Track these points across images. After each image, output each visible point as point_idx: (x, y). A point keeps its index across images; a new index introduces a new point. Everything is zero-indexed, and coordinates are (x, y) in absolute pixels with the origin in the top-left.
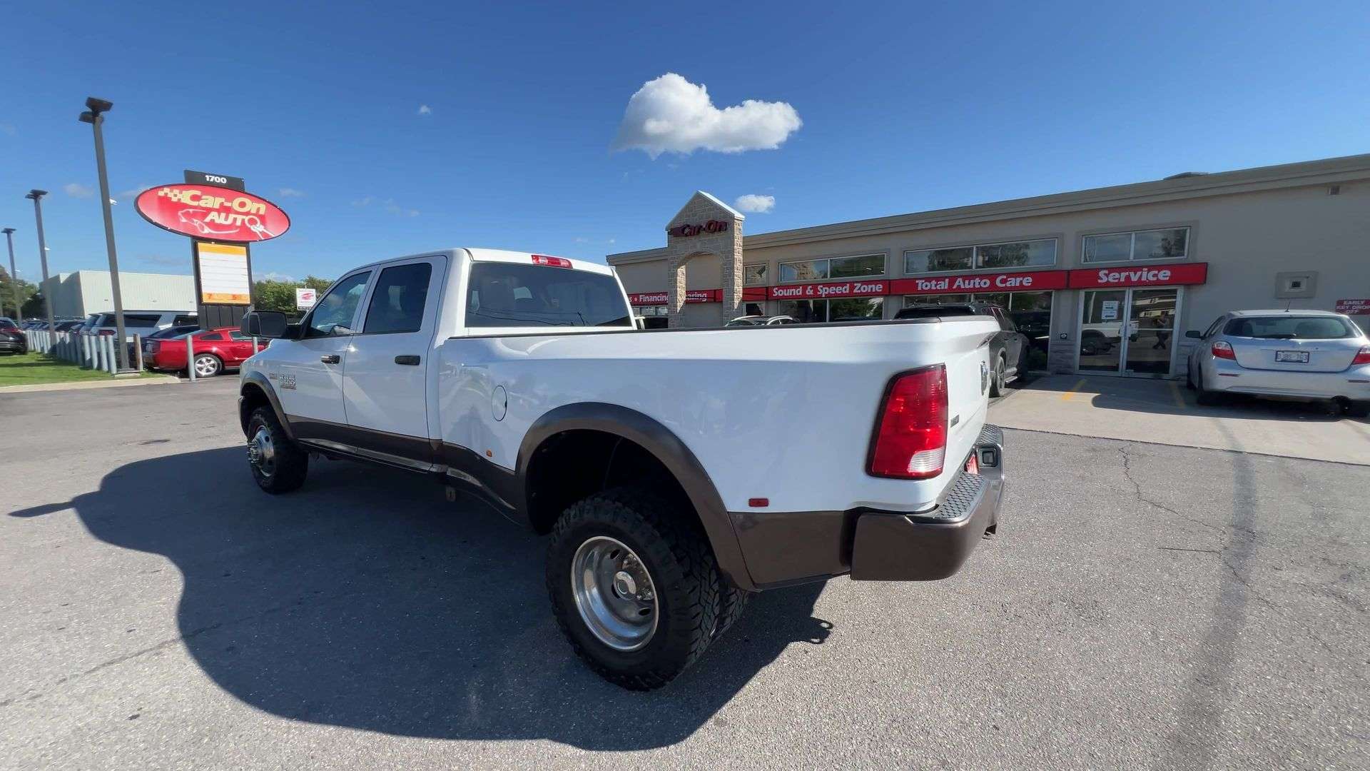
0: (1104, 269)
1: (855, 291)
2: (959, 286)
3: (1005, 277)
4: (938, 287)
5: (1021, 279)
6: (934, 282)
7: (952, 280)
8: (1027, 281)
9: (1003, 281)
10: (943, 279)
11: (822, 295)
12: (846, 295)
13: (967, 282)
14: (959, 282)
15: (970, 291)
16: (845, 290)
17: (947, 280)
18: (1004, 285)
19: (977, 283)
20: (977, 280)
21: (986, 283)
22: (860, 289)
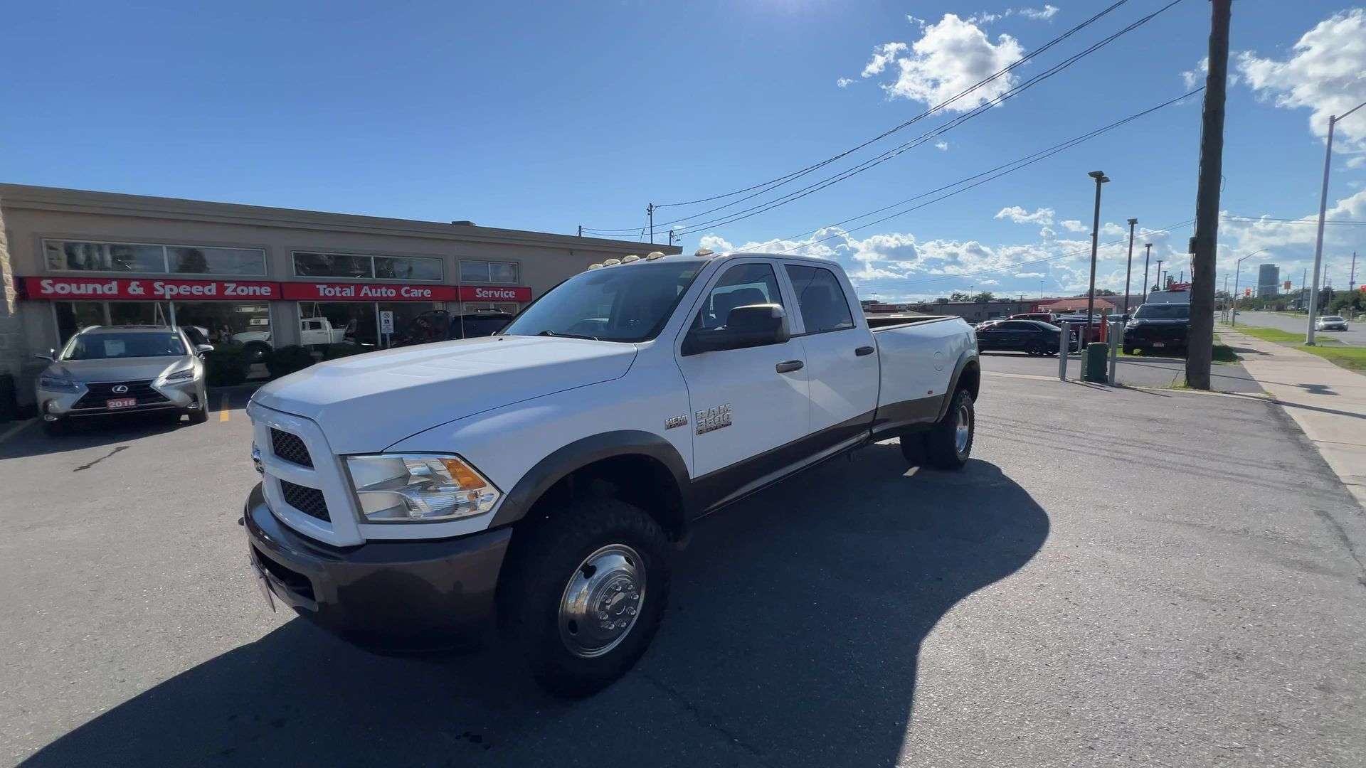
0: (480, 287)
1: (228, 292)
2: (366, 294)
3: (408, 288)
4: (344, 294)
5: (422, 291)
6: (338, 289)
7: (359, 287)
8: (427, 293)
9: (407, 292)
10: (348, 285)
11: (164, 295)
12: (211, 297)
13: (374, 290)
14: (365, 291)
15: (375, 299)
16: (210, 290)
17: (352, 287)
18: (408, 295)
19: (383, 292)
20: (384, 290)
21: (392, 293)
22: (235, 290)
